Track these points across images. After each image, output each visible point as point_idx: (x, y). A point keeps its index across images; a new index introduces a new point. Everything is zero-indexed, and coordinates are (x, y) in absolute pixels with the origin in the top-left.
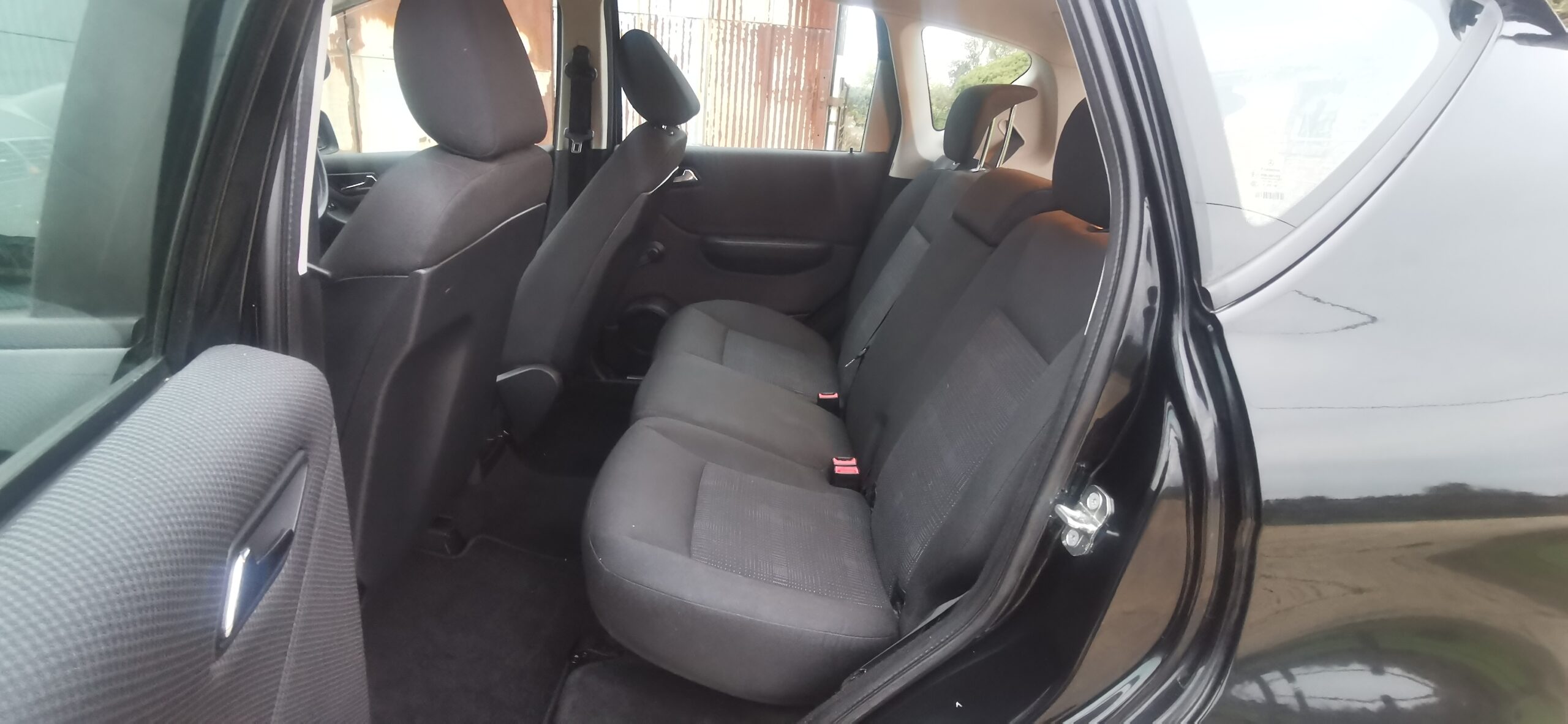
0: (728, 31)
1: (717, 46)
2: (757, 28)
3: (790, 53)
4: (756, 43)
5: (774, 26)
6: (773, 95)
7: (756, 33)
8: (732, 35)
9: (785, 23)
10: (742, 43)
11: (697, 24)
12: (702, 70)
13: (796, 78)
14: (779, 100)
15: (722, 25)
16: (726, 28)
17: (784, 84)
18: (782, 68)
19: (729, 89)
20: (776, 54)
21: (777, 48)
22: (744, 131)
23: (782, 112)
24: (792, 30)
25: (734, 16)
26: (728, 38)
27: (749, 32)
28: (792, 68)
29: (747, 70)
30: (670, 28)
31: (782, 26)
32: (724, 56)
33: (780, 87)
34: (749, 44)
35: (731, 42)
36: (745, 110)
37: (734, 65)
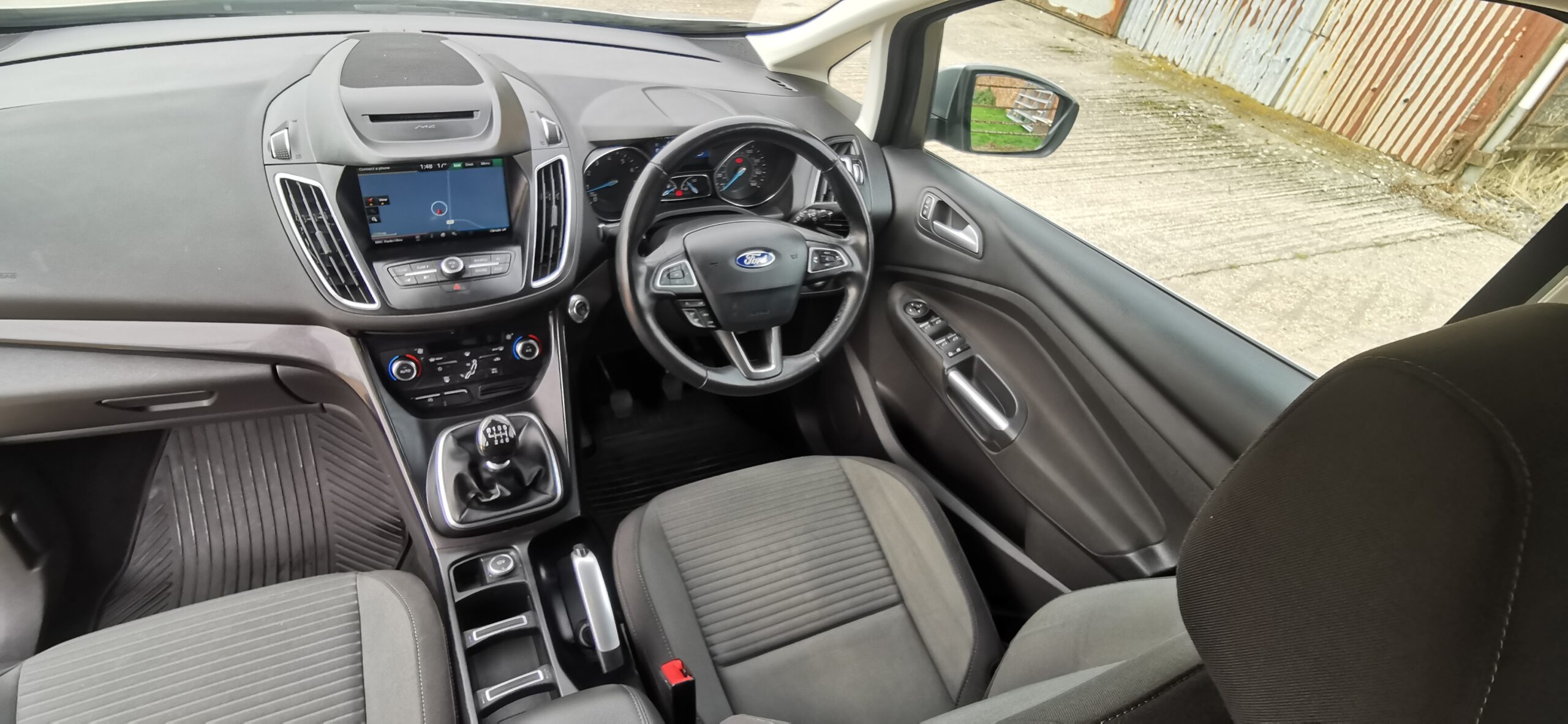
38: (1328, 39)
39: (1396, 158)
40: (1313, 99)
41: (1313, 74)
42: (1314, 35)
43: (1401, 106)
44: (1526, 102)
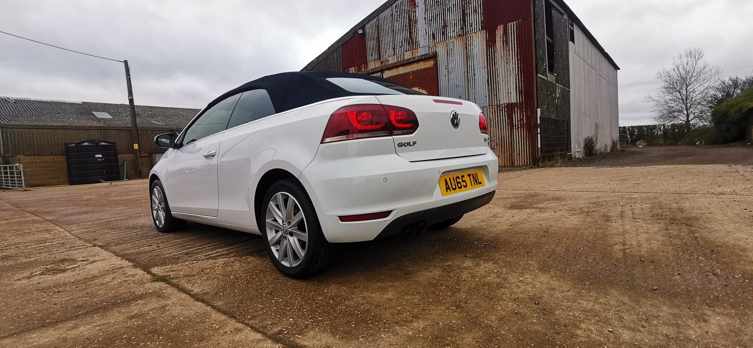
0: (496, 109)
1: (493, 114)
2: (506, 105)
3: (519, 111)
4: (506, 110)
5: (512, 103)
6: (514, 127)
7: (505, 107)
8: (497, 110)
9: (515, 101)
10: (501, 112)
13: (521, 119)
14: (517, 128)
15: (494, 107)
18: (516, 117)
19: (498, 128)
20: (514, 113)
21: (514, 111)
22: (505, 142)
23: (518, 132)
24: (518, 103)
25: (497, 103)
26: (496, 111)
27: (503, 107)
28: (520, 117)
29: (504, 120)
31: (515, 103)
32: (495, 117)
33: (517, 124)
34: (503, 111)
35: (497, 112)
36: (505, 134)
37: (499, 119)
38: (495, 149)
39: (524, 165)
43: (518, 156)
44: (539, 146)
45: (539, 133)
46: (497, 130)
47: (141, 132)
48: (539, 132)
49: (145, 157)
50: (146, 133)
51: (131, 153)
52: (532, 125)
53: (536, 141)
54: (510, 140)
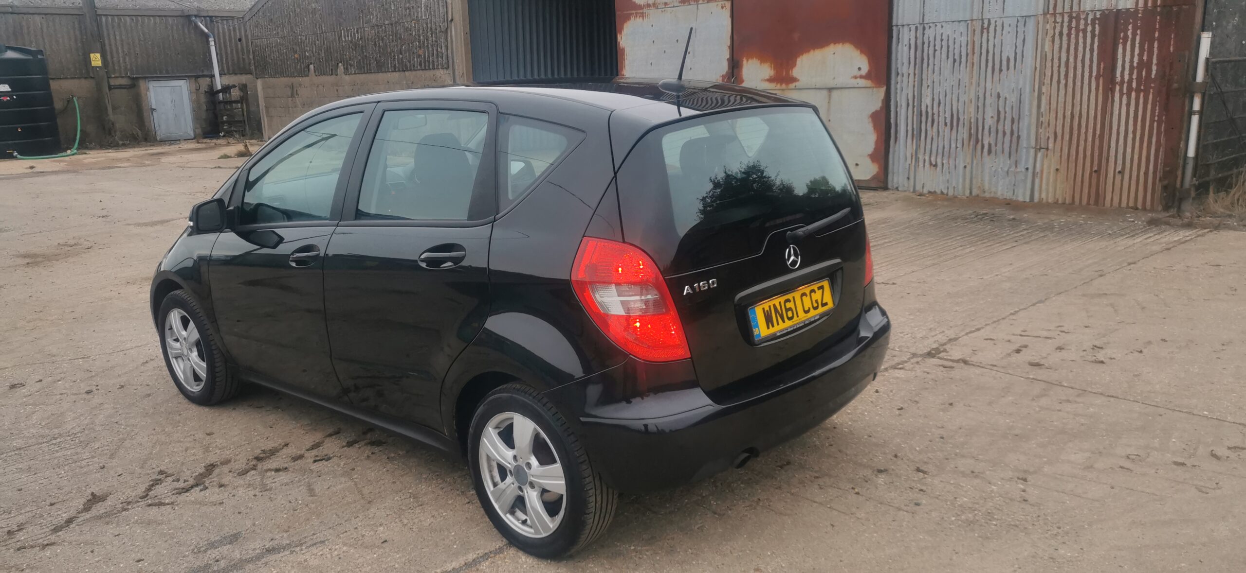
0: (1066, 24)
1: (1053, 41)
2: (1098, 16)
3: (1138, 38)
4: (1097, 32)
5: (1118, 11)
6: (1118, 88)
7: (1097, 22)
8: (1070, 27)
9: (1128, 7)
10: (1081, 34)
11: (1031, 23)
12: (1036, 68)
13: (1144, 65)
14: (1125, 91)
15: (1059, 20)
16: (1063, 22)
17: (1131, 74)
18: (1127, 55)
19: (1066, 85)
20: (1121, 41)
21: (1122, 35)
23: (1128, 105)
24: (1140, 11)
25: (1071, 8)
26: (1065, 31)
27: (1089, 22)
28: (1141, 55)
30: (1002, 30)
31: (1128, 10)
32: (1060, 52)
33: (1126, 78)
34: (1089, 35)
35: (1069, 35)
36: (1085, 106)
37: (1071, 59)
38: (1047, 149)
39: (1135, 209)
40: (1058, 188)
41: (1049, 173)
42: (1038, 149)
43: (1118, 177)
44: (1191, 153)
45: (1194, 113)
46: (1062, 92)
47: (107, 21)
48: (1197, 106)
49: (120, 87)
50: (119, 24)
51: (85, 78)
52: (1175, 85)
53: (1184, 136)
54: (1099, 126)
